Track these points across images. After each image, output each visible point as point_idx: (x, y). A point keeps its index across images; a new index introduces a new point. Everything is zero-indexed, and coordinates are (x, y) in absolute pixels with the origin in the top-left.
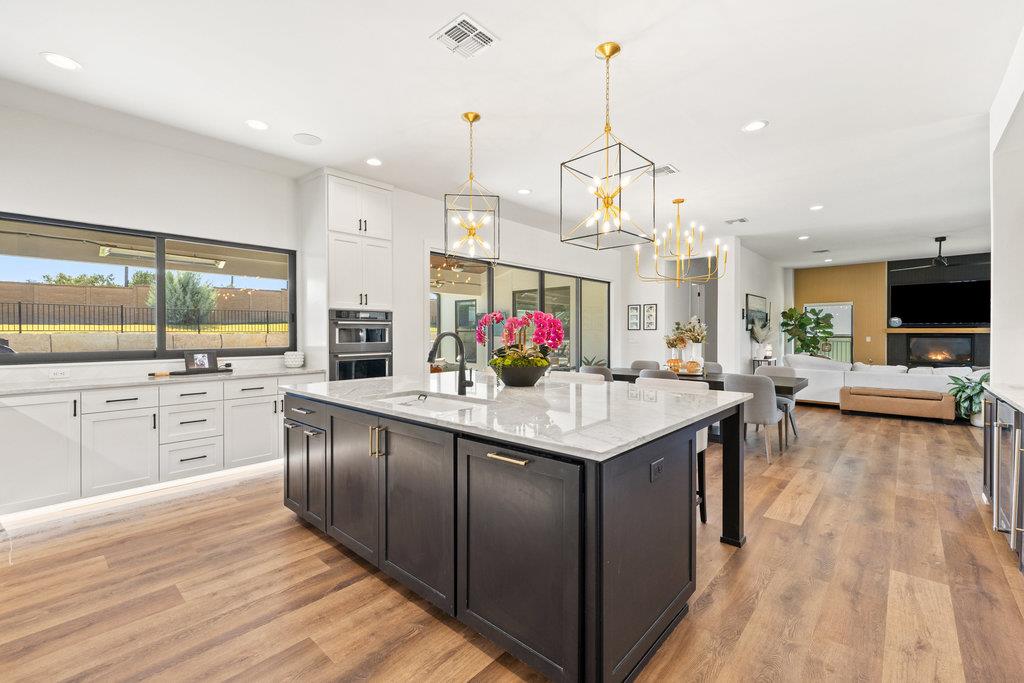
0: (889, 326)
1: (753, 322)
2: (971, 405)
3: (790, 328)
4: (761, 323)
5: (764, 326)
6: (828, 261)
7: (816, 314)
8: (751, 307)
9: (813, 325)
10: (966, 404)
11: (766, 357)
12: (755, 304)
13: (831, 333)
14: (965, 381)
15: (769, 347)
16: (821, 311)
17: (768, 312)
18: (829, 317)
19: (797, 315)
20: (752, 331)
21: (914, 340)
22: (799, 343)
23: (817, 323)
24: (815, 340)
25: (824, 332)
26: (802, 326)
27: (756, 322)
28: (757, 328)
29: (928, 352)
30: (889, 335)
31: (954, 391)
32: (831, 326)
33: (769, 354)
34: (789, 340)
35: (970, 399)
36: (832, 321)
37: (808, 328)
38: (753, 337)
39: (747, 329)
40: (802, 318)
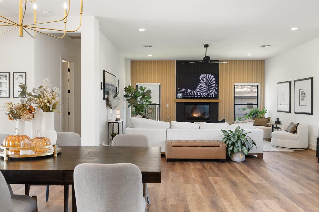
0: (177, 98)
1: (108, 93)
2: (233, 149)
3: (129, 98)
4: (114, 94)
5: (115, 96)
6: (150, 56)
7: (143, 90)
8: (107, 81)
9: (141, 97)
10: (231, 148)
11: (117, 120)
12: (109, 80)
13: (150, 102)
14: (229, 132)
15: (118, 112)
16: (145, 88)
17: (117, 87)
18: (149, 91)
19: (133, 90)
20: (107, 100)
21: (186, 106)
22: (134, 108)
23: (144, 95)
24: (142, 106)
25: (147, 101)
26: (136, 97)
27: (110, 92)
28: (111, 98)
29: (192, 112)
30: (176, 103)
31: (225, 140)
32: (150, 98)
33: (118, 117)
34: (129, 107)
35: (233, 144)
36: (151, 94)
37: (139, 99)
38: (108, 104)
39: (104, 99)
40: (135, 92)
